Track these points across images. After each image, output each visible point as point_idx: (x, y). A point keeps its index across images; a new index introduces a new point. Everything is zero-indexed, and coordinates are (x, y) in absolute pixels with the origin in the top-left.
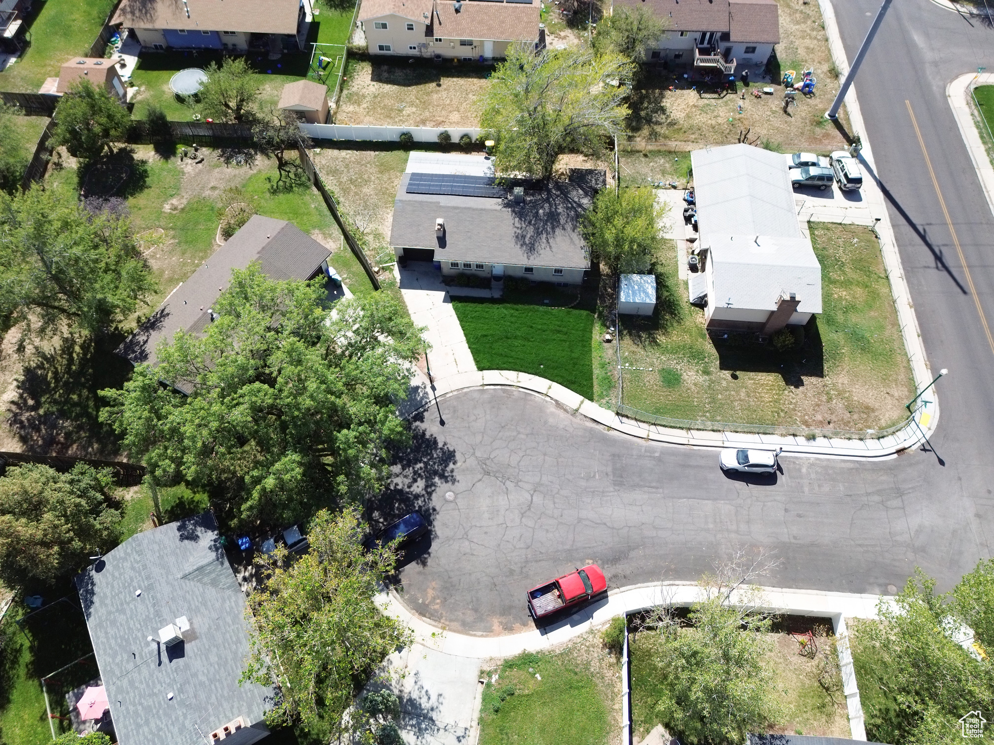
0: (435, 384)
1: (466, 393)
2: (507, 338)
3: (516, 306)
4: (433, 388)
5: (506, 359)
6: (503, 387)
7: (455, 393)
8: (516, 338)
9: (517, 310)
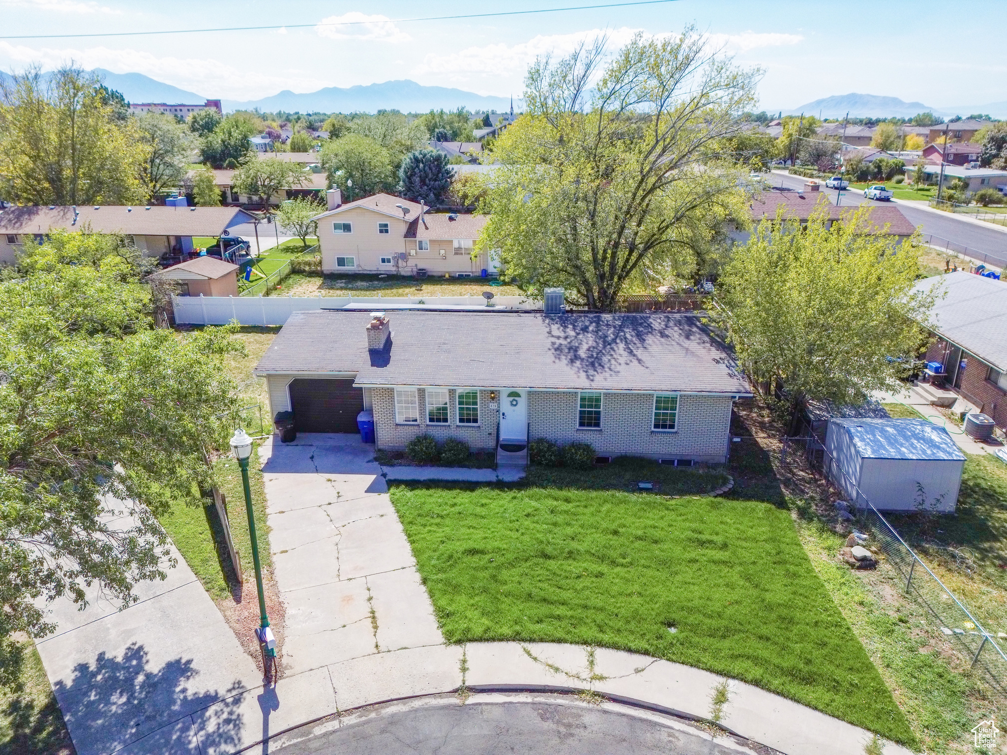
0: (281, 688)
1: (394, 721)
2: (547, 557)
3: (564, 493)
4: (269, 702)
5: (544, 609)
6: (541, 698)
7: (350, 720)
8: (571, 555)
9: (567, 500)
